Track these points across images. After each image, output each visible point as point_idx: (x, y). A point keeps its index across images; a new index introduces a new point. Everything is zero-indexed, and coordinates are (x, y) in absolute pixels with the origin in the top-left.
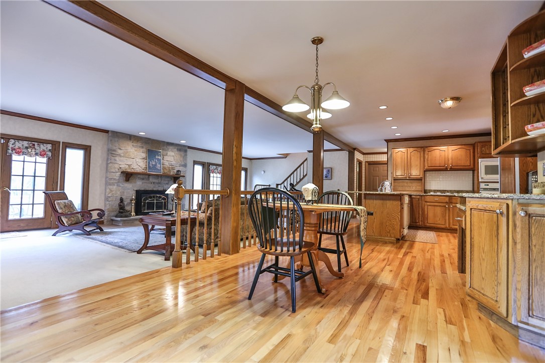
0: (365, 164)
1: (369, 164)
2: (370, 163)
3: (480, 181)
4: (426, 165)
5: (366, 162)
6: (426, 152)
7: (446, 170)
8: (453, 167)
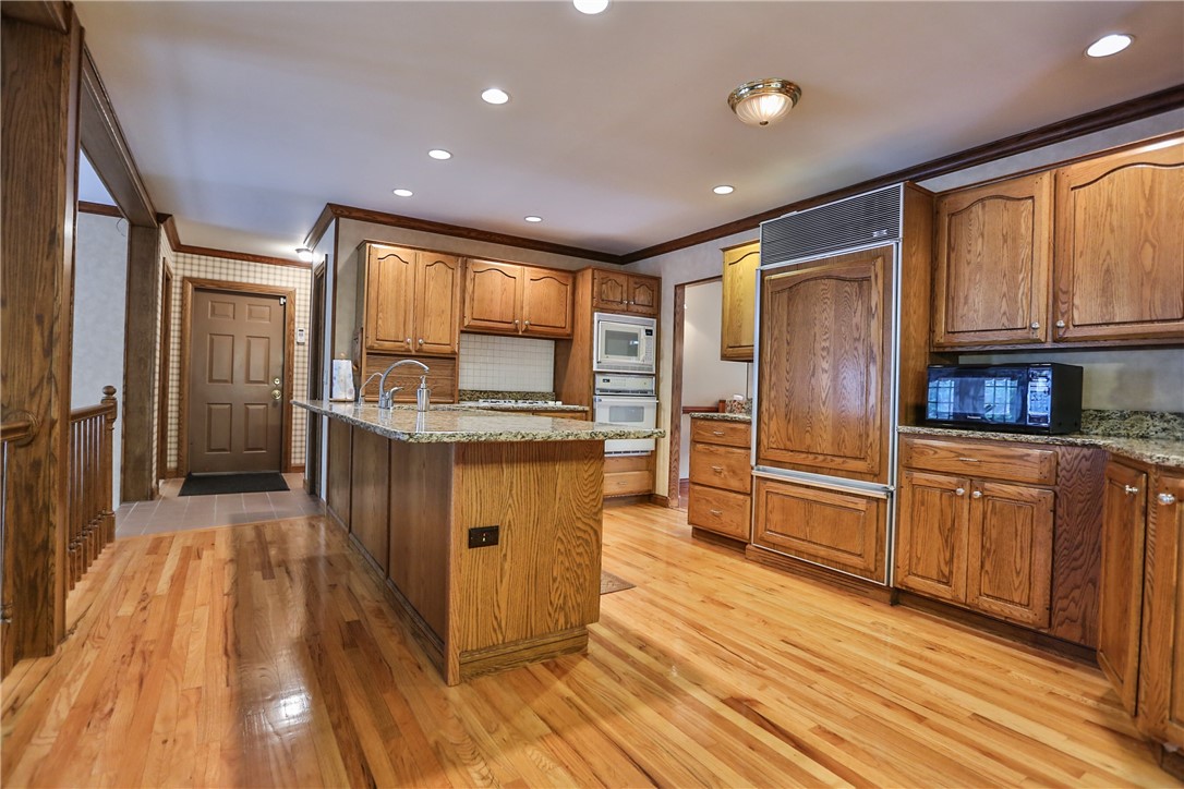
0: (183, 288)
1: (196, 289)
2: (202, 287)
3: (595, 369)
4: (468, 313)
5: (185, 280)
6: (470, 274)
7: (512, 333)
8: (530, 328)
